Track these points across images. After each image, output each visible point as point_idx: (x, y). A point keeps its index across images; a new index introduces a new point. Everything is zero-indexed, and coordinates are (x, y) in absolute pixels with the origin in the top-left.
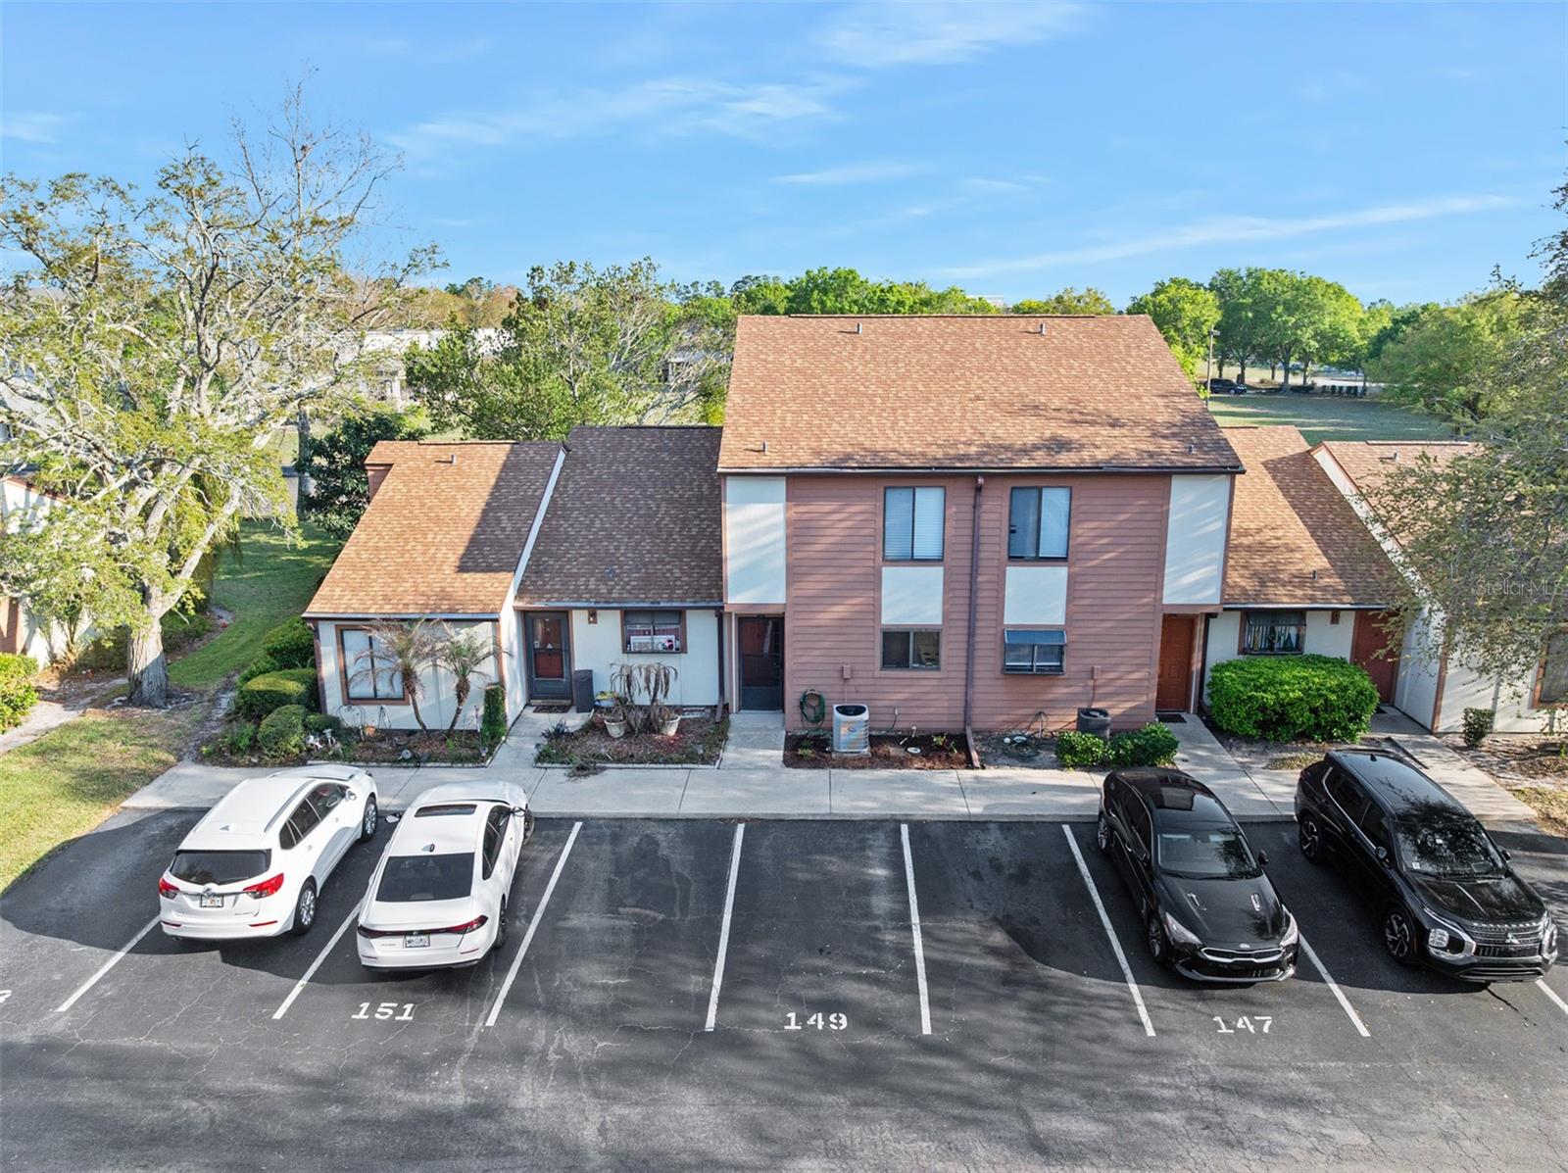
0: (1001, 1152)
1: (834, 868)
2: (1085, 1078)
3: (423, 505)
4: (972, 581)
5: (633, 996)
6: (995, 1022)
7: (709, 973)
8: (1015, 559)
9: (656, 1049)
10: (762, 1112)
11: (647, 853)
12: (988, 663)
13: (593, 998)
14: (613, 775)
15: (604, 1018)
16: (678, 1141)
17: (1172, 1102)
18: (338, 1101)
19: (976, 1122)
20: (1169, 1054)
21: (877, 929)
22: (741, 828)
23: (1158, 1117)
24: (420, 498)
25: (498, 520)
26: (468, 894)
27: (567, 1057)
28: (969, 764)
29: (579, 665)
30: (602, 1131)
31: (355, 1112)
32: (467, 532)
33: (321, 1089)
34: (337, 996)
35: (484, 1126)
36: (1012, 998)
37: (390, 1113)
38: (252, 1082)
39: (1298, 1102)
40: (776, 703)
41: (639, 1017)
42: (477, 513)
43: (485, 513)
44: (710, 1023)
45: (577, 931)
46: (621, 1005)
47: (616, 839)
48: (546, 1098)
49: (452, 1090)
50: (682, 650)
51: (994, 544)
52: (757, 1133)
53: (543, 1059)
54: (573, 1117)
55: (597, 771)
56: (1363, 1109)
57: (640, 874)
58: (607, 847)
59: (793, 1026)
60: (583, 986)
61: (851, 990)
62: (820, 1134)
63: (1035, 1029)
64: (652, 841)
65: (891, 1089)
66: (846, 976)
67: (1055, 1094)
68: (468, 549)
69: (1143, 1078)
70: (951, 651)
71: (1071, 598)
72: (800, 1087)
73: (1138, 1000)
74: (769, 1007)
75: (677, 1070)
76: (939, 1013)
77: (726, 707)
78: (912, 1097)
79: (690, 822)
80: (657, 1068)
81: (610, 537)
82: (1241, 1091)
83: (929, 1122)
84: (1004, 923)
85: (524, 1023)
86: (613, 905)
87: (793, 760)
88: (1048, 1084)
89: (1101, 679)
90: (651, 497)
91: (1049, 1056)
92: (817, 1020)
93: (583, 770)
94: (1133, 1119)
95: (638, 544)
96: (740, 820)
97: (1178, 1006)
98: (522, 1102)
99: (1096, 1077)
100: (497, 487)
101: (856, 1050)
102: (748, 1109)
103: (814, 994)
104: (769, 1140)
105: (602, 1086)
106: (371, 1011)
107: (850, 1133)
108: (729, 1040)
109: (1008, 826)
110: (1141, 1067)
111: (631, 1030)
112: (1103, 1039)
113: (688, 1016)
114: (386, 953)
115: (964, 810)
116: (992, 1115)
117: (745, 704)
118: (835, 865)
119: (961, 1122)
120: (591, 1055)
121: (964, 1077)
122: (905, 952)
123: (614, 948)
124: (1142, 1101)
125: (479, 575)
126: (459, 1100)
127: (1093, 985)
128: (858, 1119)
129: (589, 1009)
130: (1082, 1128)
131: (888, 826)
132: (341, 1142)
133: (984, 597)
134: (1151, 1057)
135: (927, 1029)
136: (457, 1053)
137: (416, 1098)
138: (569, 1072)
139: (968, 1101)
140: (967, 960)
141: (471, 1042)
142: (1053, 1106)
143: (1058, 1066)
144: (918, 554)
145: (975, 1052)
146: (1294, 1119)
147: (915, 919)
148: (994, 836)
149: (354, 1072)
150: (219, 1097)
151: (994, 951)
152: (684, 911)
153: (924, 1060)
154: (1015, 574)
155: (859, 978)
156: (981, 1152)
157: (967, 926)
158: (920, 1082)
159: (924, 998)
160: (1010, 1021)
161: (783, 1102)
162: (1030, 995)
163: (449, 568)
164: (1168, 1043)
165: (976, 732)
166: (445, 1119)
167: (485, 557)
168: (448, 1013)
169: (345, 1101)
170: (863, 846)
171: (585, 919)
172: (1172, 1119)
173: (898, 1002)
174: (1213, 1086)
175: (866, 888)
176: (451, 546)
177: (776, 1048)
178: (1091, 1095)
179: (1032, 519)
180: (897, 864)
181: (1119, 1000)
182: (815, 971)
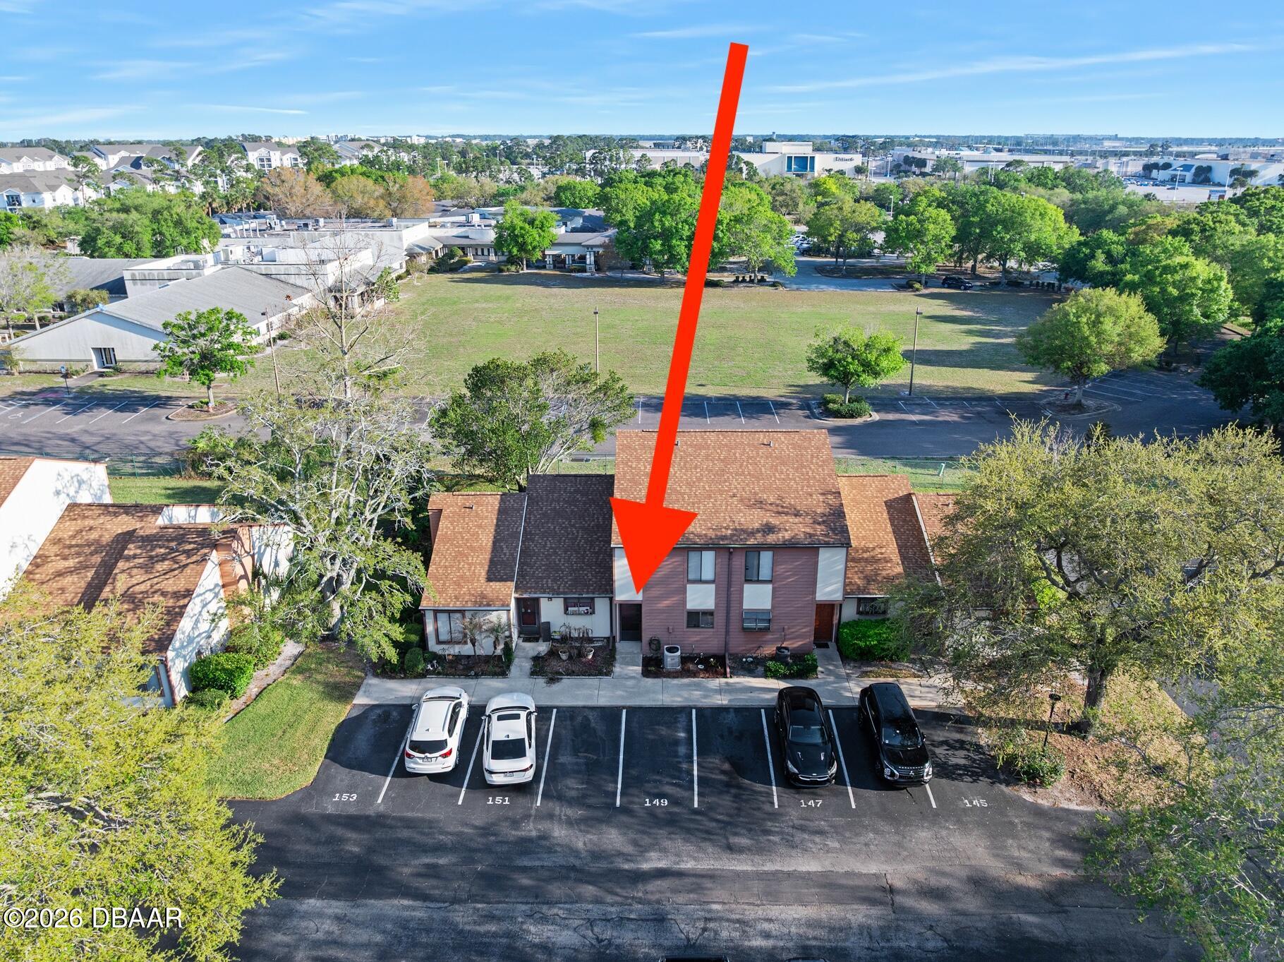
0: (717, 850)
1: (663, 733)
2: (749, 823)
3: (463, 538)
4: (728, 589)
5: (589, 792)
6: (720, 802)
7: (616, 783)
8: (748, 581)
9: (599, 814)
10: (638, 836)
11: (586, 725)
12: (735, 625)
13: (573, 793)
14: (566, 682)
15: (579, 801)
16: (610, 847)
17: (777, 832)
18: (492, 835)
19: (710, 840)
20: (781, 815)
21: (680, 763)
22: (624, 712)
23: (772, 838)
24: (460, 533)
25: (501, 547)
26: (525, 755)
27: (569, 817)
28: (725, 675)
29: (543, 620)
30: (585, 844)
31: (500, 839)
32: (488, 556)
33: (485, 831)
34: (479, 794)
35: (544, 843)
36: (728, 792)
37: (511, 839)
38: (460, 829)
39: (820, 832)
40: (638, 638)
41: (591, 801)
42: (490, 544)
43: (494, 543)
44: (618, 803)
45: (562, 764)
46: (585, 796)
47: (572, 718)
48: (563, 832)
49: (530, 829)
50: (593, 613)
51: (739, 574)
52: (635, 843)
53: (560, 818)
54: (574, 839)
55: (558, 680)
56: (843, 835)
57: (585, 736)
58: (568, 722)
59: (648, 805)
60: (569, 788)
61: (668, 789)
62: (657, 844)
63: (735, 805)
64: (586, 718)
65: (682, 828)
66: (668, 783)
67: (738, 830)
68: (489, 567)
69: (769, 824)
70: (719, 620)
71: (774, 597)
72: (650, 827)
73: (775, 794)
74: (638, 796)
75: (607, 821)
76: (701, 799)
77: (614, 638)
78: (688, 831)
79: (602, 708)
80: (599, 821)
81: (555, 553)
82: (802, 829)
83: (693, 839)
84: (729, 759)
85: (551, 804)
86: (575, 752)
87: (646, 673)
88: (737, 826)
89: (787, 632)
90: (573, 526)
91: (739, 816)
92: (656, 802)
93: (552, 680)
94: (763, 838)
95: (569, 558)
96: (624, 707)
97: (789, 795)
98: (556, 834)
99: (753, 823)
100: (497, 525)
101: (670, 813)
102: (632, 835)
103: (656, 791)
104: (641, 846)
105: (582, 828)
106: (494, 800)
107: (668, 844)
108: (624, 810)
109: (739, 710)
110: (770, 820)
111: (589, 807)
112: (759, 809)
113: (609, 801)
114: (497, 780)
115: (720, 702)
116: (715, 837)
117: (623, 638)
118: (664, 731)
119: (705, 840)
120: (576, 816)
121: (707, 823)
122: (690, 773)
123: (578, 772)
124: (767, 832)
125: (498, 583)
126: (534, 834)
127: (759, 787)
128: (670, 839)
129: (573, 798)
130: (744, 841)
131: (686, 710)
132: (499, 849)
133: (734, 597)
134: (774, 816)
135: (696, 805)
136: (530, 816)
137: (519, 833)
138: (570, 823)
139: (708, 832)
140: (713, 776)
141: (533, 812)
142: (736, 834)
143: (741, 819)
144: (703, 578)
145: (713, 814)
146: (817, 839)
147: (695, 758)
148: (732, 715)
149: (493, 824)
150: (451, 834)
151: (724, 772)
152: (604, 756)
153: (693, 817)
154: (747, 587)
155: (675, 785)
156: (710, 850)
157: (715, 761)
158: (692, 826)
159: (696, 792)
160: (726, 801)
161: (644, 832)
162: (733, 791)
163: (483, 579)
164: (782, 810)
165: (730, 655)
166: (529, 840)
167: (499, 572)
168: (522, 801)
169: (495, 835)
170: (676, 721)
171: (565, 759)
172: (775, 839)
173: (686, 794)
174: (793, 827)
175: (676, 742)
176: (481, 564)
177: (642, 813)
178: (750, 830)
179: (756, 563)
180: (690, 732)
181: (767, 793)
182: (655, 781)
